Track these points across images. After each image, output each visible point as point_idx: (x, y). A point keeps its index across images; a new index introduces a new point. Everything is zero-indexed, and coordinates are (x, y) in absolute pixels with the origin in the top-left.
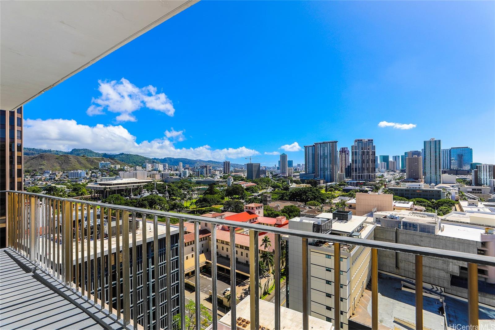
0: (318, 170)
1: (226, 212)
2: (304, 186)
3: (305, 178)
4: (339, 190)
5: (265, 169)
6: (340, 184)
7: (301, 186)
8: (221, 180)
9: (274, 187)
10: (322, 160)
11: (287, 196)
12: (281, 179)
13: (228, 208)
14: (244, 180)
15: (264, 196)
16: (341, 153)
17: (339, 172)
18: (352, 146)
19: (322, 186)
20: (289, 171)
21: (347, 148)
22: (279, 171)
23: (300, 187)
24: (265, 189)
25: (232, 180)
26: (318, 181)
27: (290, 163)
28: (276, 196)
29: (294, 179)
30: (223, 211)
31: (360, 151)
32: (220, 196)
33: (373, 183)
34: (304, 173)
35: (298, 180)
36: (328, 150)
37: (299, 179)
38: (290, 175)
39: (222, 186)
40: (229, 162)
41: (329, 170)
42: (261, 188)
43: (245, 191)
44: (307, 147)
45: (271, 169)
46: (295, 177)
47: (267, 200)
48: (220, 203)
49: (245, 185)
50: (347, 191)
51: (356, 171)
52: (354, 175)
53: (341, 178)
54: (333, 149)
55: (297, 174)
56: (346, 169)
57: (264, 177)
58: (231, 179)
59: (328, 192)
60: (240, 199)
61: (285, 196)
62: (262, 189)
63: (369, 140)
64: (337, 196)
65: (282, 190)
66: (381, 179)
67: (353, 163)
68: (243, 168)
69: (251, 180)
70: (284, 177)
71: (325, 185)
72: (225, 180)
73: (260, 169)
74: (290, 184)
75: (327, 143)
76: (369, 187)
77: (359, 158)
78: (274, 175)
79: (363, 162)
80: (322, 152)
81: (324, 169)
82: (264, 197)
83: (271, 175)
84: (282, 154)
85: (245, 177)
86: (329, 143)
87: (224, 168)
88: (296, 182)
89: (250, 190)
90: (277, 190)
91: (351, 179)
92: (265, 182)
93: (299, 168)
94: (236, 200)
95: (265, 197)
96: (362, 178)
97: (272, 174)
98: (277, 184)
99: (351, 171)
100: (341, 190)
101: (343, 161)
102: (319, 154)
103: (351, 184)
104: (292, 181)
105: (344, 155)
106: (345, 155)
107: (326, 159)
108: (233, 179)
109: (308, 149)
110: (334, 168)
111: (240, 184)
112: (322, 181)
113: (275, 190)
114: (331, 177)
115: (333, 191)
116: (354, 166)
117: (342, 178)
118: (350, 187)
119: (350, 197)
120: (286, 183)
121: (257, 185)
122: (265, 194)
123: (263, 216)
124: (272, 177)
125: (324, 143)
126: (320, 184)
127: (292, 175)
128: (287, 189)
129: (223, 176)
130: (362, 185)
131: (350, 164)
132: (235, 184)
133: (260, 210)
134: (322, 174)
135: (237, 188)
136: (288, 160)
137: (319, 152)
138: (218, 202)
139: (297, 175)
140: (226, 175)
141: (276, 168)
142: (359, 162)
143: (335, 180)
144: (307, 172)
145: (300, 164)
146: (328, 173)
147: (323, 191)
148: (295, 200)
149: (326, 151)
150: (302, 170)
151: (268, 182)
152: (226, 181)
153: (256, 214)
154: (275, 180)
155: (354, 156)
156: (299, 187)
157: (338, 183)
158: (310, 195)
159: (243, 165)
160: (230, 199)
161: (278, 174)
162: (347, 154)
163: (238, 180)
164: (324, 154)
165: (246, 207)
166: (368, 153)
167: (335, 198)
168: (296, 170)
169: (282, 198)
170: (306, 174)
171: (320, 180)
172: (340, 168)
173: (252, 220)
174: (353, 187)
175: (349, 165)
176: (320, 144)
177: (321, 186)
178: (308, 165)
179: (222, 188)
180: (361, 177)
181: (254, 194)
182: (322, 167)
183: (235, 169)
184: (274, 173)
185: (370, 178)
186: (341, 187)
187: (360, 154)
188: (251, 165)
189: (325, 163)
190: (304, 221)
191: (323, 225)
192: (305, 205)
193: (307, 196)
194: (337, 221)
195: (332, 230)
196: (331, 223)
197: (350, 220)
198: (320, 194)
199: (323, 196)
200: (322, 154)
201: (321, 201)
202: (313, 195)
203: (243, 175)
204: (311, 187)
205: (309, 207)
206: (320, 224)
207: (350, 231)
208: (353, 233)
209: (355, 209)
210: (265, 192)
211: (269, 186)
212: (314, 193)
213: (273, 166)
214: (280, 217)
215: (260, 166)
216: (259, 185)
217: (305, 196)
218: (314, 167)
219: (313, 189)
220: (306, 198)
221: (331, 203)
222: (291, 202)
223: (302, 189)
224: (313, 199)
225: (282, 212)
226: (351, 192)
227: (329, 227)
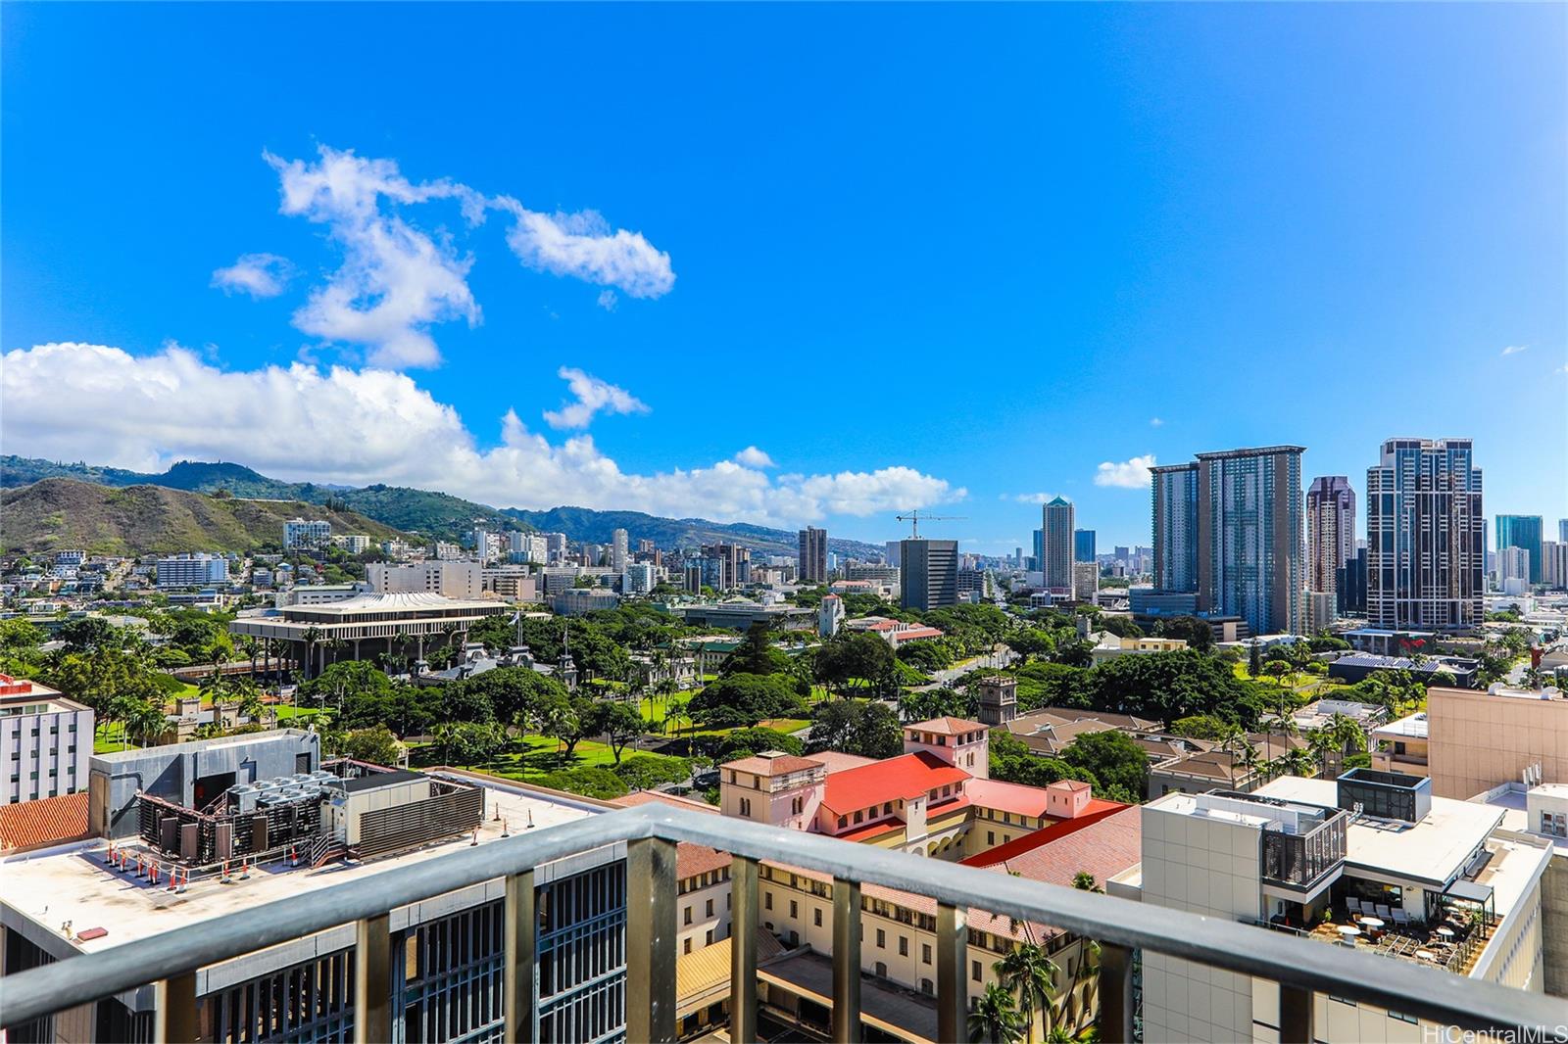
0: (1215, 577)
1: (822, 751)
2: (1156, 647)
3: (1157, 611)
4: (1313, 671)
5: (978, 565)
6: (1319, 642)
7: (1144, 647)
8: (792, 608)
9: (1023, 646)
10: (1230, 530)
11: (1084, 688)
12: (1048, 615)
13: (831, 734)
14: (887, 611)
15: (987, 685)
16: (1315, 503)
17: (1306, 588)
18: (1369, 472)
19: (1235, 648)
20: (1079, 579)
21: (1345, 480)
22: (1037, 578)
23: (1140, 649)
24: (979, 653)
25: (838, 611)
26: (1213, 627)
27: (1087, 540)
28: (1035, 689)
29: (1106, 613)
30: (811, 750)
31: (1405, 495)
32: (791, 679)
33: (1473, 642)
34: (1150, 586)
35: (1125, 621)
36: (1261, 486)
37: (1130, 616)
38: (1084, 598)
39: (798, 637)
40: (824, 532)
41: (1262, 578)
42: (962, 649)
43: (897, 661)
44: (1163, 471)
45: (1001, 565)
46: (1109, 605)
47: (998, 706)
48: (793, 711)
49: (895, 633)
50: (1353, 674)
51: (1388, 584)
52: (1381, 605)
53: (1315, 614)
54: (1281, 484)
55: (1117, 592)
56: (1339, 573)
57: (975, 602)
58: (835, 608)
59: (1262, 679)
60: (877, 697)
61: (1074, 690)
62: (972, 653)
63: (1450, 445)
64: (1307, 695)
65: (1053, 658)
66: (1509, 626)
67: (1374, 545)
68: (878, 562)
69: (919, 611)
70: (1060, 604)
71: (1245, 644)
72: (810, 611)
73: (956, 565)
74: (1094, 638)
75: (1256, 455)
76: (1456, 662)
77: (1403, 524)
78: (1018, 595)
79: (1422, 541)
80: (1230, 497)
81: (1241, 572)
82: (986, 689)
83: (1000, 595)
84: (1051, 504)
85: (890, 597)
86: (1265, 454)
87: (803, 557)
88: (1117, 628)
89: (919, 656)
90: (1032, 659)
91: (1365, 622)
92: (977, 623)
93: (1121, 563)
94: (857, 699)
95: (991, 692)
96: (1416, 619)
97: (1006, 587)
98: (1033, 635)
99: (1363, 583)
100: (1323, 672)
101: (1325, 539)
102: (1220, 506)
103: (1366, 644)
104: (1100, 625)
105: (1328, 513)
106: (1336, 509)
107: (1250, 530)
108: (842, 607)
109: (1170, 480)
110: (1288, 568)
111: (874, 631)
112: (1230, 628)
113: (1024, 660)
114: (1270, 609)
115: (1286, 674)
116: (1381, 563)
117: (1323, 619)
118: (1363, 658)
119: (1372, 706)
120: (1071, 630)
121: (948, 633)
122: (991, 679)
123: (985, 775)
124: (1007, 601)
125: (1240, 456)
126: (1222, 640)
127: (1095, 596)
128: (1079, 656)
129: (799, 591)
130: (1418, 651)
131: (1361, 551)
132: (855, 630)
133: (973, 749)
134: (1231, 593)
135: (866, 648)
136: (1076, 528)
137: (1220, 496)
138: (786, 705)
139: (1117, 598)
140: (809, 588)
141: (1022, 561)
142: (1405, 544)
143: (1288, 621)
144: (1165, 586)
145: (1127, 549)
146: (1255, 591)
147: (1241, 672)
148: (1121, 708)
149: (1250, 493)
150: (1135, 573)
151: (992, 627)
152: (813, 616)
153: (957, 765)
154: (1022, 617)
155: (1381, 516)
156: (1135, 649)
157: (1305, 639)
158: (1183, 683)
159: (882, 549)
160: (833, 698)
161: (1031, 591)
162: (1346, 506)
163: (862, 611)
164: (1240, 504)
165: (913, 732)
166: (1445, 503)
167: (1299, 706)
168: (1108, 572)
169: (1061, 698)
170: (1158, 591)
171: (1220, 623)
172: (1308, 573)
173: (940, 794)
174: (1379, 657)
175: (1356, 556)
176: (1224, 458)
177: (1229, 646)
178: (1165, 554)
179: (800, 646)
180: (1412, 615)
181: (936, 673)
182: (1231, 562)
183: (847, 566)
184: (1015, 586)
185: (1454, 620)
186: (1321, 654)
187: (1409, 507)
188: (921, 546)
189: (1243, 547)
190: (1214, 814)
191: (1308, 836)
192: (1167, 731)
193: (1174, 693)
194: (1360, 821)
195: (1347, 864)
196: (1344, 830)
197: (1426, 820)
198: (1228, 686)
199: (1243, 695)
200: (1230, 507)
201: (1238, 717)
202: (1200, 690)
203: (885, 590)
204: (1191, 654)
205: (1186, 742)
206: (1296, 834)
207: (1442, 876)
208: (1453, 882)
209: (1426, 765)
210: (986, 669)
211: (1000, 641)
212: (1206, 678)
213: (1009, 556)
214: (1063, 786)
215: (955, 551)
216: (954, 635)
217: (1164, 692)
218: (1193, 564)
219: (1200, 662)
220: (1168, 701)
221: (1286, 729)
222: (1103, 715)
223: (1154, 661)
224: (1201, 706)
225: (1066, 760)
226: (1370, 680)
227: (1336, 850)
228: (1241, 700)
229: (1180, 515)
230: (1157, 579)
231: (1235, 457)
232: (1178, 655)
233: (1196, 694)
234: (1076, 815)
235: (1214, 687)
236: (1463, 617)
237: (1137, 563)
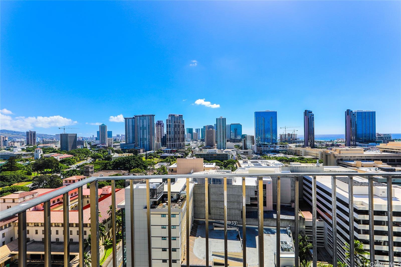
0: (138, 140)
1: (36, 189)
2: (126, 155)
3: (126, 148)
4: (157, 158)
5: (83, 139)
6: (158, 152)
7: (124, 155)
8: (24, 152)
9: (94, 157)
10: (141, 131)
11: (110, 165)
12: (101, 150)
13: (39, 185)
14: (56, 151)
15: (86, 167)
16: (157, 126)
17: (156, 142)
18: (166, 120)
19: (142, 154)
20: (108, 142)
21: (162, 121)
22: (98, 142)
23: (123, 156)
24: (83, 160)
25: (41, 152)
26: (138, 150)
27: (110, 134)
28: (98, 167)
29: (115, 149)
30: (32, 189)
31: (172, 124)
32: (25, 171)
33: (183, 150)
34: (125, 143)
35: (120, 150)
36: (147, 122)
37: (120, 149)
38: (110, 146)
39: (27, 160)
40: (35, 132)
41: (147, 140)
42: (78, 159)
43: (60, 164)
44: (127, 119)
45: (89, 139)
46: (116, 147)
47: (89, 172)
48: (25, 180)
49: (59, 157)
50: (164, 157)
51: (170, 141)
52: (169, 144)
53: (157, 147)
54: (151, 122)
55: (117, 144)
56: (162, 139)
57: (82, 148)
58: (39, 152)
59: (148, 160)
60: (54, 173)
61: (108, 166)
62: (81, 160)
63: (179, 116)
64: (156, 162)
65: (103, 159)
66: (188, 147)
67: (167, 133)
68: (53, 139)
69: (66, 151)
70: (104, 147)
71: (145, 153)
72: (31, 152)
73: (76, 140)
74: (112, 154)
75: (146, 116)
76: (181, 154)
77: (172, 130)
78: (93, 146)
79: (175, 133)
80: (141, 124)
81: (143, 139)
82: (86, 168)
83: (88, 146)
84: (102, 125)
85: (57, 148)
86: (148, 116)
87: (28, 139)
88: (117, 152)
89: (67, 162)
90: (97, 160)
91: (166, 148)
92: (83, 153)
93: (118, 138)
94: (48, 174)
95: (87, 169)
96: (174, 147)
97: (90, 144)
98: (97, 155)
99: (166, 140)
100: (159, 157)
101: (159, 132)
102: (139, 126)
103: (166, 152)
104: (114, 151)
105: (159, 128)
106: (161, 127)
107: (145, 131)
109: (129, 121)
110: (152, 138)
111: (53, 157)
112: (141, 150)
113: (95, 161)
114: (149, 146)
115: (152, 158)
116: (169, 137)
117: (159, 147)
118: (166, 154)
119: (167, 163)
120: (107, 153)
121: (75, 156)
122: (87, 166)
123: (86, 188)
124: (91, 147)
125: (143, 116)
126: (140, 153)
127: (112, 145)
128: (109, 158)
129: (26, 148)
130: (175, 152)
131: (165, 135)
132: (46, 157)
134: (142, 143)
135: (50, 161)
136: (107, 130)
137: (139, 124)
138: (23, 179)
139: (117, 145)
140: (30, 147)
141: (94, 138)
142: (173, 133)
143: (153, 148)
144: (128, 142)
145: (119, 135)
146: (147, 143)
147: (144, 159)
148: (119, 169)
149: (145, 124)
150: (121, 140)
151: (87, 153)
152: (32, 154)
154: (94, 151)
155: (168, 128)
156: (122, 156)
157: (156, 152)
158: (133, 163)
159: (54, 136)
160: (39, 175)
161: (97, 145)
163: (48, 152)
164: (143, 126)
165: (65, 180)
166: (179, 126)
167: (155, 164)
168: (115, 140)
169: (105, 168)
170: (126, 144)
171: (140, 149)
172: (156, 139)
173: (74, 195)
174: (169, 154)
175: (164, 136)
176: (140, 116)
177: (141, 154)
178: (128, 136)
179: (27, 162)
180: (174, 146)
181: (71, 166)
182: (141, 137)
183: (43, 141)
184: (92, 144)
185: (180, 146)
186: (159, 154)
187: (173, 126)
188: (66, 135)
189: (144, 134)
190: (140, 187)
191: (157, 188)
192: (129, 172)
193: (130, 164)
194: (166, 184)
195: (164, 192)
196: (163, 186)
197: (177, 182)
198: (141, 162)
199: (144, 163)
200: (141, 126)
201: (143, 168)
202: (136, 163)
203: (55, 146)
204: (134, 156)
205: (133, 174)
206: (155, 188)
207: (179, 191)
208: (181, 192)
209: (176, 172)
210: (85, 163)
211: (89, 157)
212: (137, 161)
213: (91, 137)
214: (106, 187)
215: (76, 136)
216: (76, 156)
217: (128, 164)
218: (134, 138)
219: (136, 158)
220: (129, 166)
221: (153, 169)
222: (115, 171)
223: (126, 158)
224: (136, 166)
225: (106, 181)
226: (167, 158)
227: (162, 190)
228: (144, 164)
229: (131, 128)
230: (126, 141)
231: (142, 116)
232: (131, 156)
233: (135, 164)
234: (109, 193)
235: (139, 162)
236: (182, 146)
237: (122, 138)
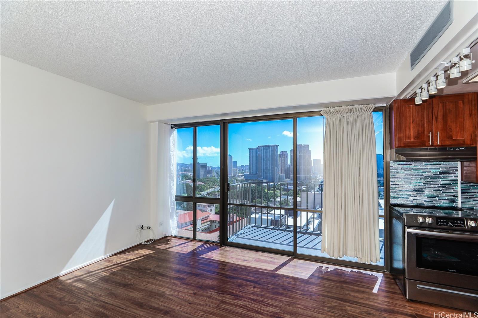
0: (261, 171)
3: (250, 178)
4: (280, 190)
5: (211, 168)
6: (281, 184)
10: (265, 162)
16: (281, 156)
17: (279, 173)
19: (265, 186)
20: (233, 172)
21: (286, 152)
24: (212, 188)
25: (180, 179)
26: (261, 181)
27: (235, 164)
29: (239, 179)
34: (248, 173)
36: (271, 153)
37: (244, 179)
38: (234, 176)
41: (271, 171)
42: (208, 187)
44: (251, 149)
45: (217, 169)
46: (240, 177)
54: (274, 153)
55: (242, 174)
56: (285, 170)
57: (211, 176)
59: (271, 192)
63: (306, 145)
64: (279, 195)
66: (315, 180)
68: (188, 168)
70: (229, 177)
73: (206, 169)
75: (270, 146)
80: (265, 155)
81: (267, 170)
82: (214, 195)
83: (216, 175)
86: (271, 146)
89: (199, 189)
92: (211, 181)
93: (242, 168)
97: (217, 173)
99: (290, 172)
100: (282, 190)
101: (283, 164)
102: (262, 157)
104: (238, 181)
105: (283, 158)
106: (285, 158)
107: (268, 161)
108: (181, 178)
109: (253, 151)
110: (276, 169)
112: (264, 181)
114: (272, 176)
115: (275, 190)
117: (282, 179)
118: (289, 187)
120: (232, 182)
121: (205, 184)
122: (215, 193)
123: (214, 214)
124: (218, 176)
127: (237, 175)
128: (234, 188)
133: (212, 208)
134: (265, 174)
136: (233, 161)
137: (262, 155)
139: (241, 176)
143: (276, 180)
144: (251, 173)
145: (244, 165)
146: (269, 174)
147: (266, 190)
149: (268, 154)
150: (245, 170)
151: (215, 182)
153: (208, 211)
158: (256, 193)
162: (286, 157)
163: (185, 179)
164: (267, 156)
166: (305, 156)
167: (278, 197)
168: (239, 170)
170: (250, 174)
172: (279, 170)
173: (204, 218)
174: (292, 187)
175: (288, 167)
176: (263, 147)
178: (252, 166)
181: (202, 192)
182: (265, 168)
183: (181, 169)
186: (282, 186)
188: (199, 165)
189: (267, 165)
190: (263, 217)
191: (279, 220)
192: (252, 203)
193: (253, 195)
196: (285, 219)
198: (264, 193)
199: (267, 195)
200: (265, 157)
201: (266, 199)
202: (259, 194)
203: (190, 174)
204: (257, 187)
206: (277, 220)
210: (214, 191)
211: (217, 185)
212: (260, 192)
213: (218, 167)
214: (231, 215)
215: (207, 166)
216: (206, 184)
218: (257, 169)
219: (259, 189)
221: (276, 201)
222: (238, 200)
223: (249, 189)
224: (259, 198)
226: (291, 191)
227: (284, 222)
229: (254, 158)
230: (250, 172)
231: (265, 147)
232: (254, 187)
233: (258, 195)
234: (234, 221)
235: (261, 194)
236: (307, 179)
237: (245, 168)
